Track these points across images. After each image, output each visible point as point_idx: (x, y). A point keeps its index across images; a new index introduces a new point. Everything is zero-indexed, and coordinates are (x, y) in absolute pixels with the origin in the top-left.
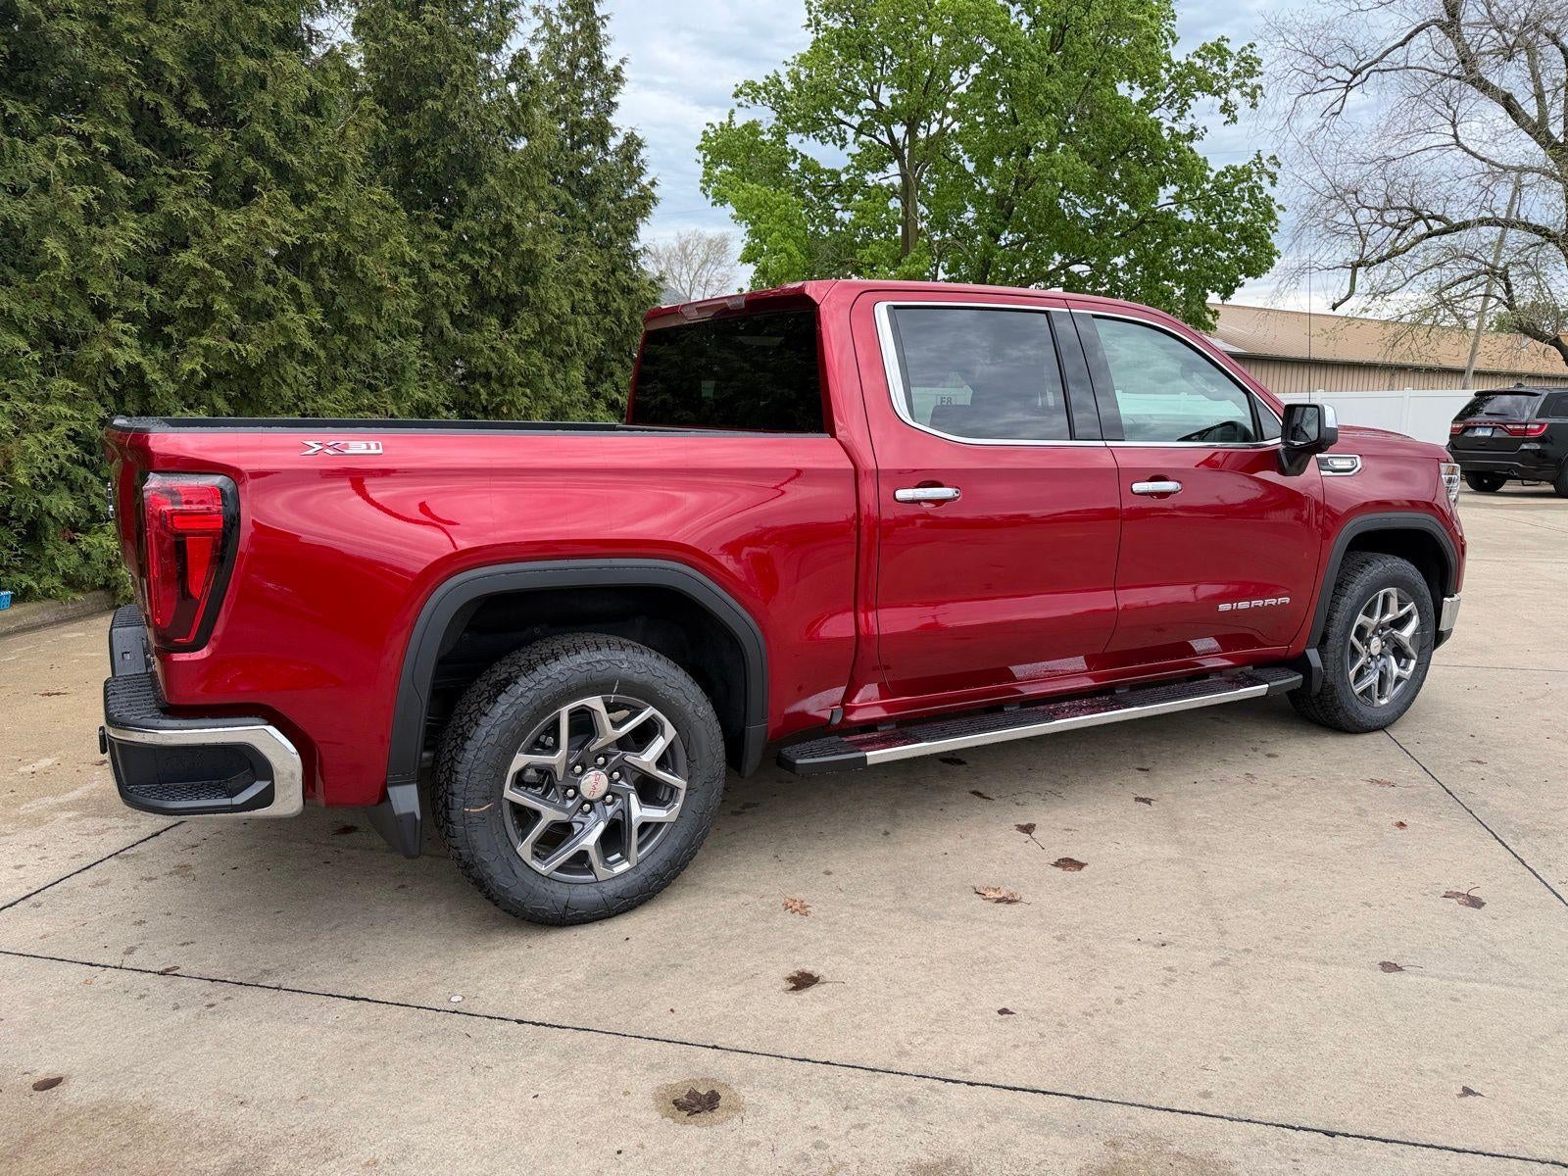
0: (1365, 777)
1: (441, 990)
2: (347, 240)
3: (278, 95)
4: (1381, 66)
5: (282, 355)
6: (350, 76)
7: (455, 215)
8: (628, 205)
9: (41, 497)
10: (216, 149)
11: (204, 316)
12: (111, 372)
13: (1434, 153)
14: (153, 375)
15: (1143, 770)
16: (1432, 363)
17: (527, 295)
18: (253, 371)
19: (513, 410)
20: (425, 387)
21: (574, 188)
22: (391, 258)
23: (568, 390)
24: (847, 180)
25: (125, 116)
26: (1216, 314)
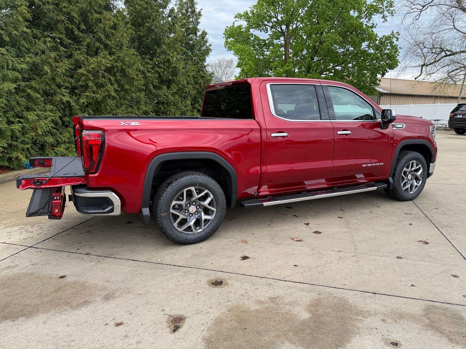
0: (403, 212)
1: (155, 259)
2: (124, 65)
3: (105, 24)
4: (431, 4)
5: (107, 98)
6: (124, 17)
7: (154, 56)
8: (203, 52)
9: (44, 137)
10: (88, 40)
11: (86, 87)
12: (62, 103)
13: (447, 31)
14: (73, 104)
15: (341, 210)
16: (446, 95)
17: (174, 79)
18: (99, 102)
19: (171, 113)
20: (146, 106)
21: (187, 47)
22: (136, 70)
23: (186, 106)
24: (268, 43)
25: (64, 32)
26: (380, 81)
